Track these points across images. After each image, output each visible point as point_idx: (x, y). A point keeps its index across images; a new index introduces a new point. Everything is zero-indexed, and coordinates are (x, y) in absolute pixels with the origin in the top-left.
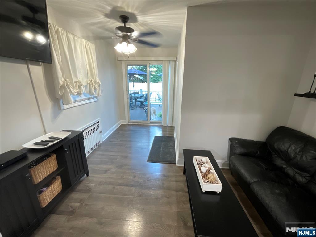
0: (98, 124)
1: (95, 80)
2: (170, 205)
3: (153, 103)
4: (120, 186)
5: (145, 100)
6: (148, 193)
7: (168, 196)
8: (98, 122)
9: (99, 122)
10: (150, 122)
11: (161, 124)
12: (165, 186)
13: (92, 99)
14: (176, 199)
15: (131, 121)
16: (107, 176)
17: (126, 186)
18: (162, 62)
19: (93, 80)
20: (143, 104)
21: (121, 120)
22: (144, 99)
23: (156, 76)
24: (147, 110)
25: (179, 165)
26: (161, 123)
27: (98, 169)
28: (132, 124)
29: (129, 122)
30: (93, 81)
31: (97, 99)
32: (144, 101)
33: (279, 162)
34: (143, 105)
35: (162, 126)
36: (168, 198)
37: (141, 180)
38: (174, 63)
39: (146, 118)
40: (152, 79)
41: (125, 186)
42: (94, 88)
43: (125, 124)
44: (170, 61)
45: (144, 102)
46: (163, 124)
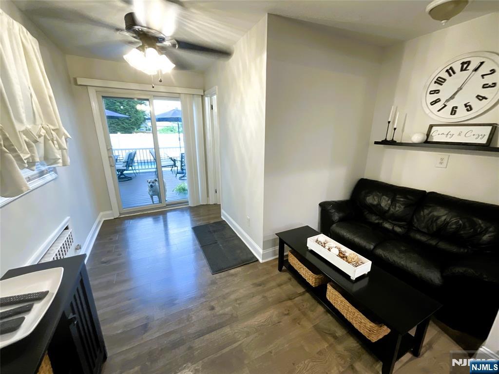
0: (68, 232)
1: (58, 128)
2: (299, 324)
3: (141, 171)
4: (199, 338)
5: (126, 166)
6: (257, 323)
7: (286, 313)
8: (67, 228)
9: (69, 227)
10: (167, 205)
11: (188, 204)
12: (270, 300)
13: (47, 173)
14: (299, 310)
15: (125, 210)
16: (157, 335)
17: (211, 331)
18: (178, 95)
19: (52, 127)
20: (122, 174)
21: (101, 214)
22: (125, 164)
23: (127, 121)
24: (153, 185)
25: (264, 261)
26: (188, 202)
27: (119, 332)
28: (127, 215)
29: (121, 214)
30: (53, 130)
31: (56, 173)
32: (125, 168)
33: (374, 219)
34: (123, 176)
35: (190, 207)
36: (288, 314)
37: (229, 308)
38: (200, 99)
39: (151, 199)
40: (119, 127)
41: (207, 333)
42: (57, 146)
43: (113, 218)
44: (193, 94)
45: (125, 170)
46: (191, 204)
